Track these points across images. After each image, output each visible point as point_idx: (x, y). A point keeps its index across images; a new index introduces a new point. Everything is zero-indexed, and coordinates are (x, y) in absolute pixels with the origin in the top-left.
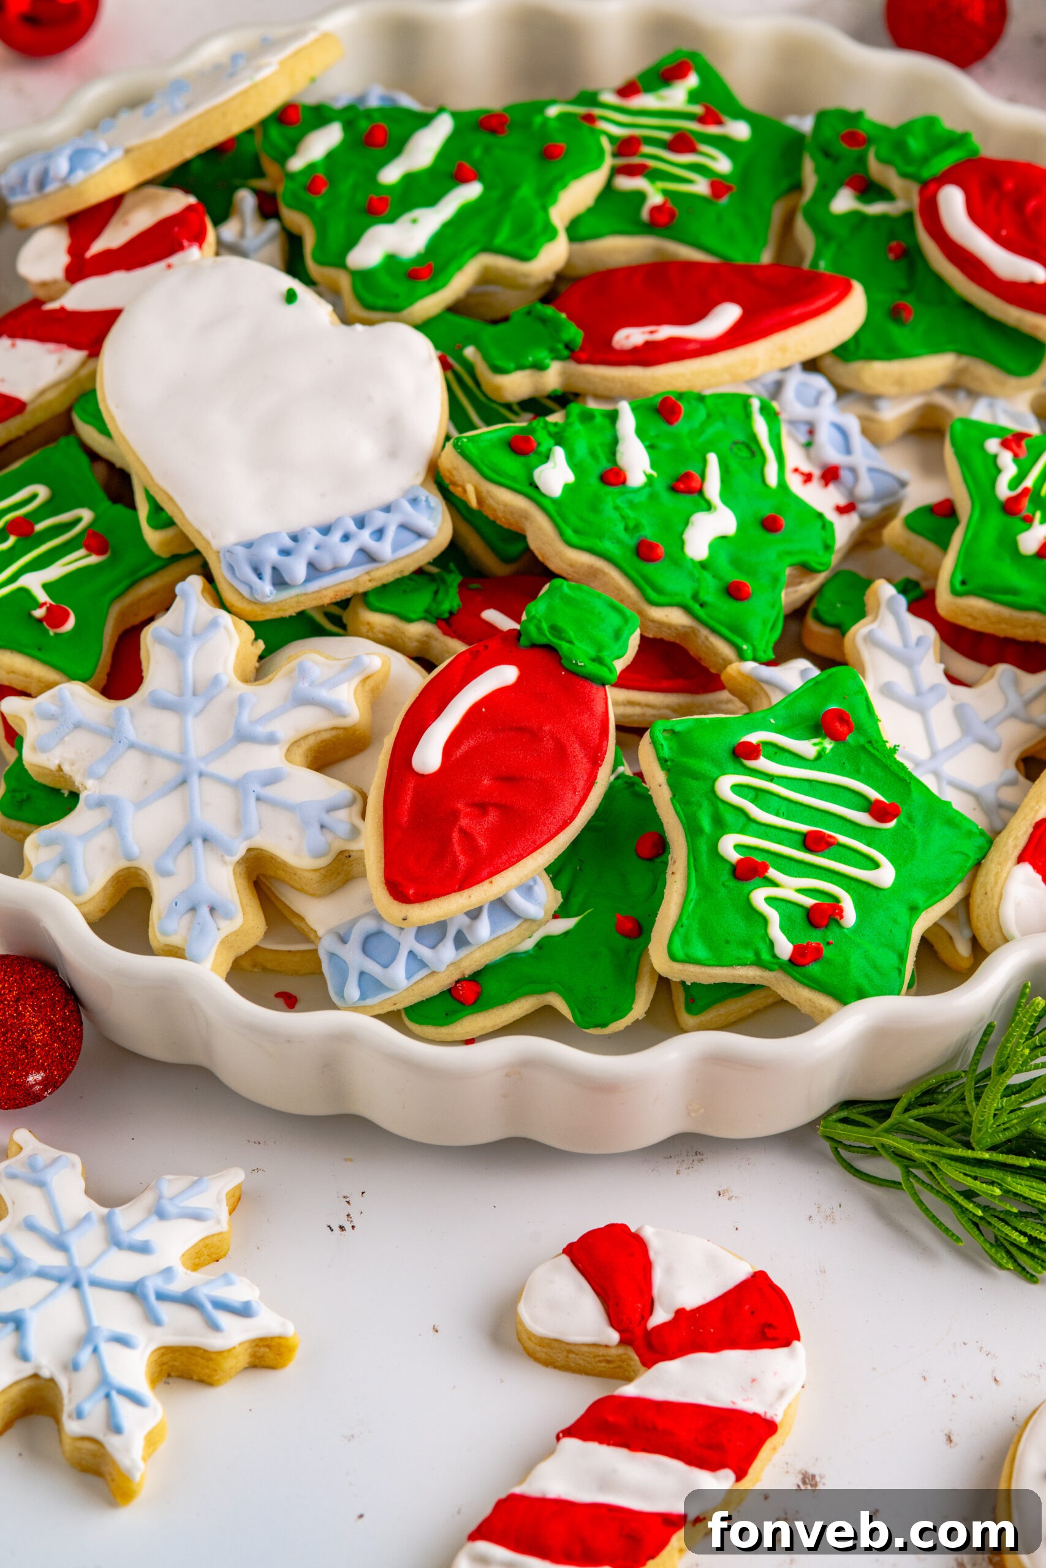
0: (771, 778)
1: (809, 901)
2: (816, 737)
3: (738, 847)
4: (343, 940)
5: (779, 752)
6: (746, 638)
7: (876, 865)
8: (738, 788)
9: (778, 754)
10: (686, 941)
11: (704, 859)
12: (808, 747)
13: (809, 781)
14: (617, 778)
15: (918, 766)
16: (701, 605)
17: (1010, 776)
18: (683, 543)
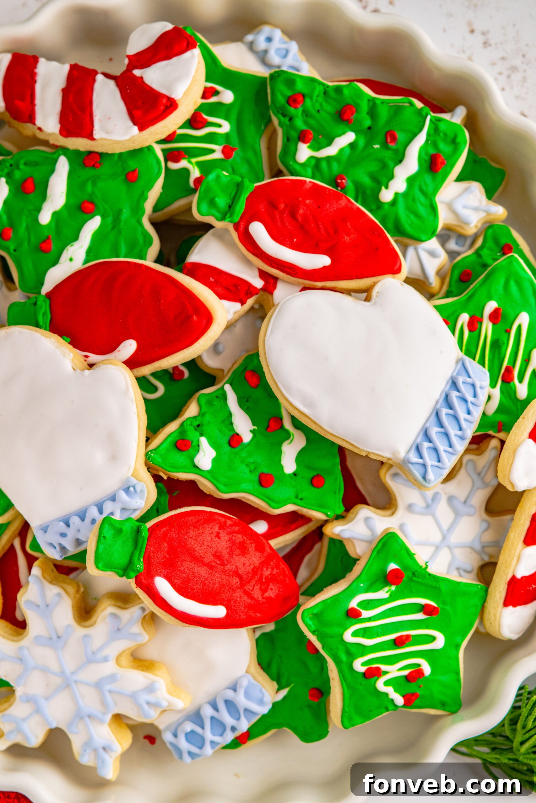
0: (370, 619)
1: (406, 672)
2: (387, 586)
3: (363, 664)
4: (175, 735)
5: (368, 605)
6: (328, 508)
7: (434, 638)
8: (355, 634)
9: (370, 603)
10: (350, 719)
11: (348, 675)
12: (383, 593)
13: (390, 609)
15: (438, 548)
16: (301, 499)
17: (485, 525)
18: (282, 467)
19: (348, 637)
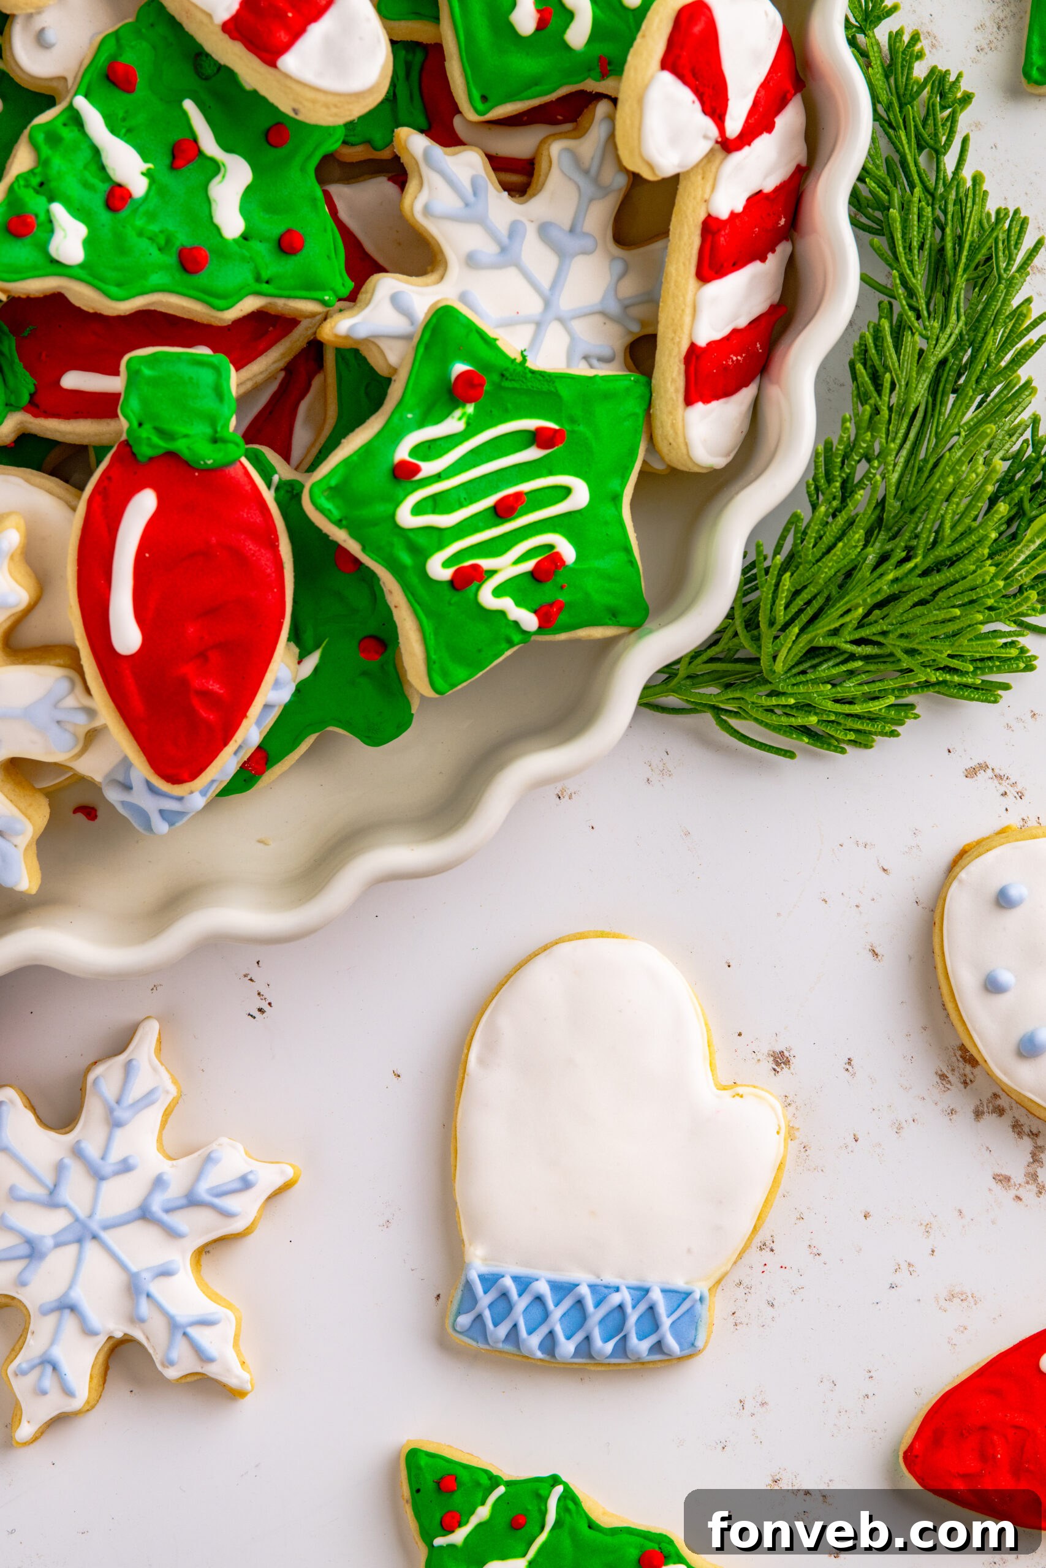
0: (439, 477)
1: (529, 565)
2: (456, 407)
3: (446, 564)
4: (128, 787)
5: (430, 449)
6: (322, 288)
7: (567, 491)
8: (417, 510)
9: (432, 447)
10: (445, 674)
11: (421, 591)
12: (454, 424)
13: (472, 451)
14: (277, 489)
15: (539, 325)
16: (267, 282)
17: (619, 266)
18: (217, 229)
19: (406, 517)
